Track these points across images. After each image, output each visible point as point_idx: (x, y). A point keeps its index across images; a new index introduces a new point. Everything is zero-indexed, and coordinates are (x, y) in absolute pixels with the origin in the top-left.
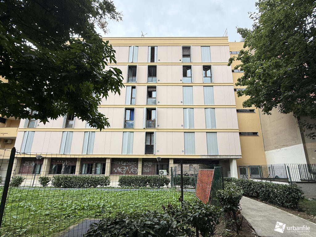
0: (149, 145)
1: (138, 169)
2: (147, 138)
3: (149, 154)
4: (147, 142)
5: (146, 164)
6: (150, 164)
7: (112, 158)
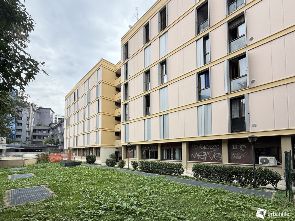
0: (237, 118)
1: (222, 154)
2: (233, 108)
3: (239, 131)
4: (233, 114)
5: (235, 148)
6: (242, 148)
7: (189, 142)
